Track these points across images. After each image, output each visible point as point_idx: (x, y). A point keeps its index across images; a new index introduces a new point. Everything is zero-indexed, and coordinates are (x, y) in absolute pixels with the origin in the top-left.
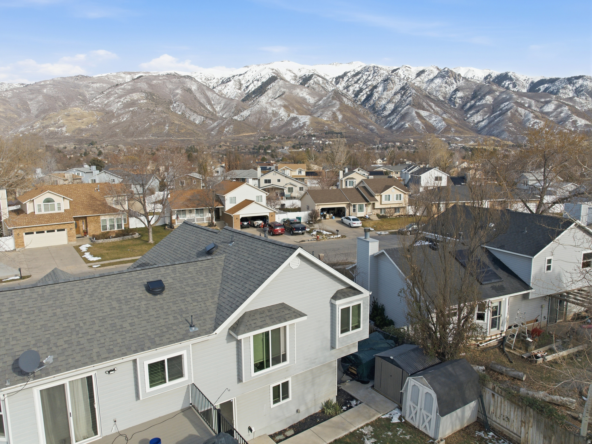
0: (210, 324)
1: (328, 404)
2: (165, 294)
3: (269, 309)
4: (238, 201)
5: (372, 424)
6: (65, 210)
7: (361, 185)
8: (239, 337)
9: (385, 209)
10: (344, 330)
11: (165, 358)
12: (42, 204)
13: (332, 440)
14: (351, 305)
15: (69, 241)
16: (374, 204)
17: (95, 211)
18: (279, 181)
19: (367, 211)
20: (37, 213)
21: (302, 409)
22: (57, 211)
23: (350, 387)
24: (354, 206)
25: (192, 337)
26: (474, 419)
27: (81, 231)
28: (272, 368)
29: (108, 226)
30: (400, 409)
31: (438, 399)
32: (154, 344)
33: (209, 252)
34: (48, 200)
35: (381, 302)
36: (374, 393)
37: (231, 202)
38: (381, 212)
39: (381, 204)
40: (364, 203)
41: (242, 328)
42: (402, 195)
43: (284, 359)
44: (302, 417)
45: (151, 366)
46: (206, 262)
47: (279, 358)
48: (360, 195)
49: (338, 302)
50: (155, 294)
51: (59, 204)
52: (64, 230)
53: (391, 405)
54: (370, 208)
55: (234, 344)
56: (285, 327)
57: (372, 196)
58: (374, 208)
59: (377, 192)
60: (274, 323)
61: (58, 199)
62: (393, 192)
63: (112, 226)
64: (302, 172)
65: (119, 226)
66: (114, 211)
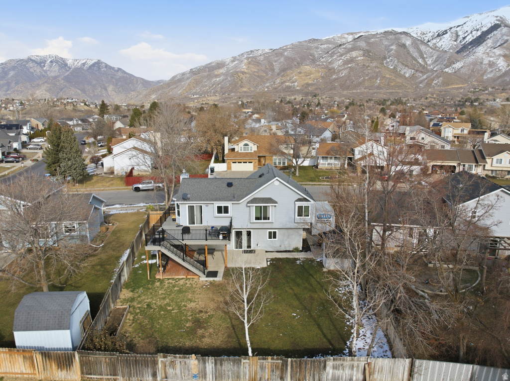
2: (232, 188)
3: (264, 199)
5: (307, 258)
6: (254, 151)
8: (251, 205)
9: (496, 171)
10: (300, 215)
11: (223, 205)
12: (243, 147)
14: (304, 205)
15: (254, 169)
16: (484, 166)
17: (270, 153)
18: (423, 138)
19: (477, 171)
20: (239, 151)
21: (283, 246)
22: (250, 151)
24: (464, 165)
25: (232, 201)
27: (262, 164)
28: (263, 221)
29: (277, 163)
32: (220, 200)
33: (260, 176)
34: (246, 145)
37: (359, 154)
38: (492, 173)
39: (492, 166)
40: (474, 164)
43: (269, 219)
44: (282, 249)
45: (218, 207)
47: (266, 218)
48: (473, 157)
49: (296, 203)
50: (229, 186)
51: (251, 147)
52: (252, 162)
54: (480, 168)
56: (269, 206)
57: (484, 158)
58: (484, 169)
59: (489, 156)
60: (265, 203)
61: (251, 144)
62: (506, 156)
63: (279, 163)
64: (465, 130)
65: (284, 163)
66: (283, 154)
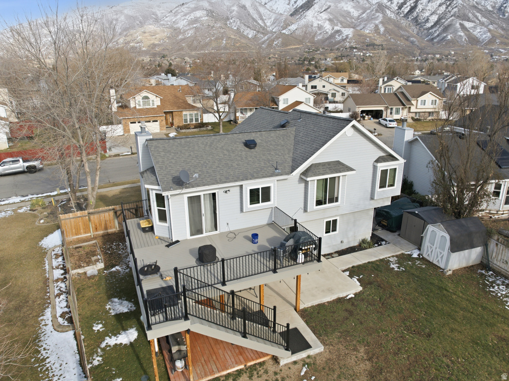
0: (288, 169)
1: (364, 241)
2: (257, 148)
3: (329, 163)
4: (290, 102)
5: (397, 256)
6: (157, 106)
7: (400, 90)
8: (308, 179)
9: (419, 112)
10: (382, 186)
11: (260, 187)
12: (141, 101)
13: (366, 262)
14: (389, 168)
15: (161, 129)
16: (410, 108)
17: (179, 107)
18: (324, 87)
19: (403, 114)
20: (138, 107)
21: (345, 241)
22: (151, 106)
23: (381, 233)
24: (392, 109)
25: (277, 175)
26: (478, 262)
27: (169, 123)
28: (328, 205)
29: (188, 120)
30: (419, 249)
31: (451, 240)
32: (253, 177)
33: (283, 126)
34: (147, 98)
35: (410, 179)
36: (400, 239)
37: (284, 103)
38: (416, 116)
39: (416, 108)
40: (401, 107)
41: (310, 173)
42: (438, 100)
43: (337, 201)
44: (344, 246)
45: (251, 191)
46: (282, 132)
47: (333, 199)
48: (398, 100)
49: (379, 165)
50: (251, 148)
51: (153, 101)
52: (157, 121)
53: (411, 246)
54: (406, 111)
55: (303, 185)
56: (339, 177)
57: (409, 100)
58: (409, 112)
59: (414, 97)
60: (332, 173)
61: (152, 97)
62: (429, 97)
63: (191, 120)
64: (344, 80)
65: (197, 120)
66: (192, 108)
